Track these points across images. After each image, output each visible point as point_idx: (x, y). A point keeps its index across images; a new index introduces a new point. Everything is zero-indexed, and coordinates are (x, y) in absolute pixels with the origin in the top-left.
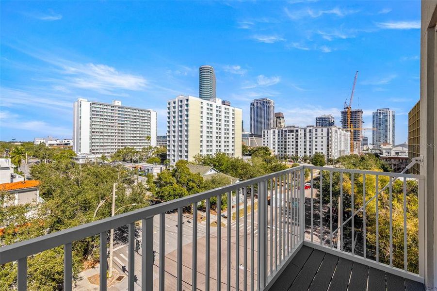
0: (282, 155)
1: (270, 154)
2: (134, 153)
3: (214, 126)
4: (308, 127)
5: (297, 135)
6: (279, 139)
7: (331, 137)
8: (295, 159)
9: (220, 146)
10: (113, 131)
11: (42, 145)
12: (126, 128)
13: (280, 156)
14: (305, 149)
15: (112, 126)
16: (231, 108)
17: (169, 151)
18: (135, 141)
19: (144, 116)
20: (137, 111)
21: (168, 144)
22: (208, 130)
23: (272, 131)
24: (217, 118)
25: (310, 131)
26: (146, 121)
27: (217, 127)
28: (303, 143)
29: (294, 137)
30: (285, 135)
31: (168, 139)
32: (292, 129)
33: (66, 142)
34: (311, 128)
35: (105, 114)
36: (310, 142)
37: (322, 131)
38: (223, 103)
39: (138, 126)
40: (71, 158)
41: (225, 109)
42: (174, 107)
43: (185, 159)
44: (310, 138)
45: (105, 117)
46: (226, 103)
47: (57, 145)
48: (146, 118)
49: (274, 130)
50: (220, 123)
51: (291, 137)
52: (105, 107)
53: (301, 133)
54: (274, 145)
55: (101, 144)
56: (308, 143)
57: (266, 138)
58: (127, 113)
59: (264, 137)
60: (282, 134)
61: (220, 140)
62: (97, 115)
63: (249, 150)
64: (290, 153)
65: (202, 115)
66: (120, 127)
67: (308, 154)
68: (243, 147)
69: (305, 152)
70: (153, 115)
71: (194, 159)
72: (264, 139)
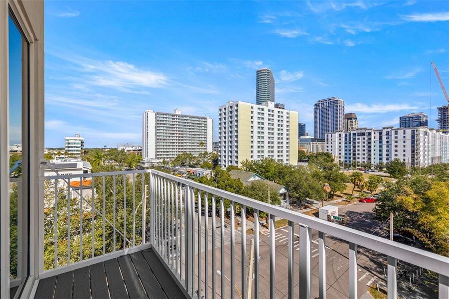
0: (350, 162)
1: (332, 160)
2: (191, 158)
3: (266, 131)
4: (384, 128)
5: (370, 139)
6: (346, 143)
7: (417, 140)
8: (367, 167)
9: (272, 152)
10: (174, 138)
11: (123, 150)
12: (185, 135)
13: (348, 163)
14: (380, 155)
15: (174, 134)
16: (285, 111)
17: (220, 156)
18: (193, 147)
19: (201, 122)
20: (195, 119)
21: (219, 149)
22: (259, 135)
23: (337, 135)
24: (269, 122)
25: (388, 133)
26: (203, 128)
27: (269, 131)
28: (378, 148)
29: (365, 141)
30: (354, 139)
31: (219, 145)
32: (363, 131)
33: (140, 148)
34: (389, 130)
35: (167, 123)
36: (387, 146)
37: (404, 133)
38: (277, 106)
39: (196, 133)
40: (139, 162)
41: (279, 112)
42: (225, 114)
43: (236, 165)
44: (387, 142)
45: (168, 126)
46: (279, 106)
47: (133, 151)
48: (203, 125)
49: (340, 133)
50: (273, 127)
51: (361, 142)
52: (168, 116)
53: (375, 137)
54: (340, 150)
55: (165, 150)
56: (384, 148)
57: (330, 143)
58: (185, 121)
59: (328, 141)
60: (350, 138)
61: (272, 145)
62: (161, 124)
63: (307, 156)
64: (361, 159)
65: (252, 120)
66: (180, 134)
67: (385, 161)
68: (300, 152)
69: (381, 159)
70: (209, 122)
71: (242, 165)
72: (327, 143)
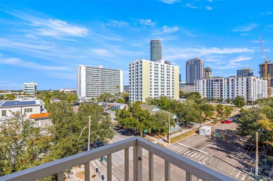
1: (200, 97)
2: (110, 96)
3: (159, 78)
4: (230, 77)
5: (222, 83)
6: (207, 86)
7: (250, 84)
8: (220, 100)
9: (164, 92)
10: (98, 83)
11: (63, 92)
12: (105, 82)
13: (209, 98)
14: (228, 93)
15: (98, 81)
16: (171, 66)
17: (130, 95)
18: (111, 89)
19: (116, 73)
20: (112, 71)
21: (130, 90)
22: (155, 81)
23: (202, 81)
24: (162, 73)
25: (232, 80)
26: (117, 77)
27: (162, 79)
28: (226, 89)
29: (219, 84)
30: (212, 84)
31: (129, 87)
32: (217, 79)
33: (74, 90)
34: (233, 78)
35: (94, 73)
36: (232, 88)
37: (242, 80)
38: (166, 62)
39: (112, 80)
40: (76, 99)
41: (167, 66)
42: (133, 67)
43: (140, 100)
44: (232, 85)
45: (94, 75)
46: (167, 63)
47: (70, 92)
48: (117, 75)
49: (204, 80)
50: (164, 76)
51: (216, 85)
52: (94, 69)
53: (225, 82)
54: (203, 91)
55: (92, 91)
56: (230, 89)
57: (197, 86)
58: (106, 72)
60: (210, 83)
61: (163, 87)
62: (89, 74)
63: (184, 94)
64: (216, 96)
65: (151, 71)
66: (102, 81)
67: (231, 97)
68: (180, 92)
69: (228, 96)
70: (121, 73)
71: (145, 101)
72: (196, 86)
